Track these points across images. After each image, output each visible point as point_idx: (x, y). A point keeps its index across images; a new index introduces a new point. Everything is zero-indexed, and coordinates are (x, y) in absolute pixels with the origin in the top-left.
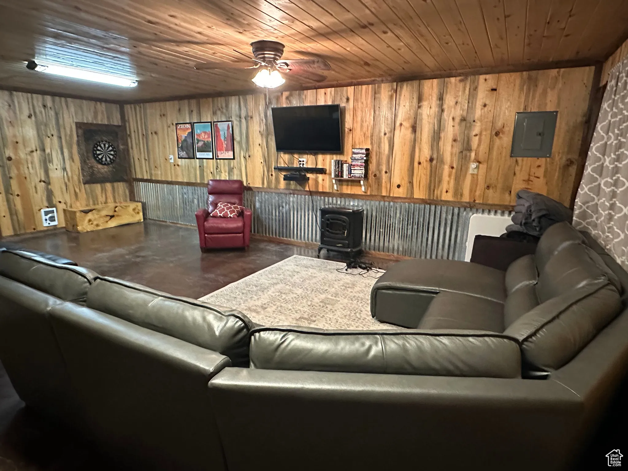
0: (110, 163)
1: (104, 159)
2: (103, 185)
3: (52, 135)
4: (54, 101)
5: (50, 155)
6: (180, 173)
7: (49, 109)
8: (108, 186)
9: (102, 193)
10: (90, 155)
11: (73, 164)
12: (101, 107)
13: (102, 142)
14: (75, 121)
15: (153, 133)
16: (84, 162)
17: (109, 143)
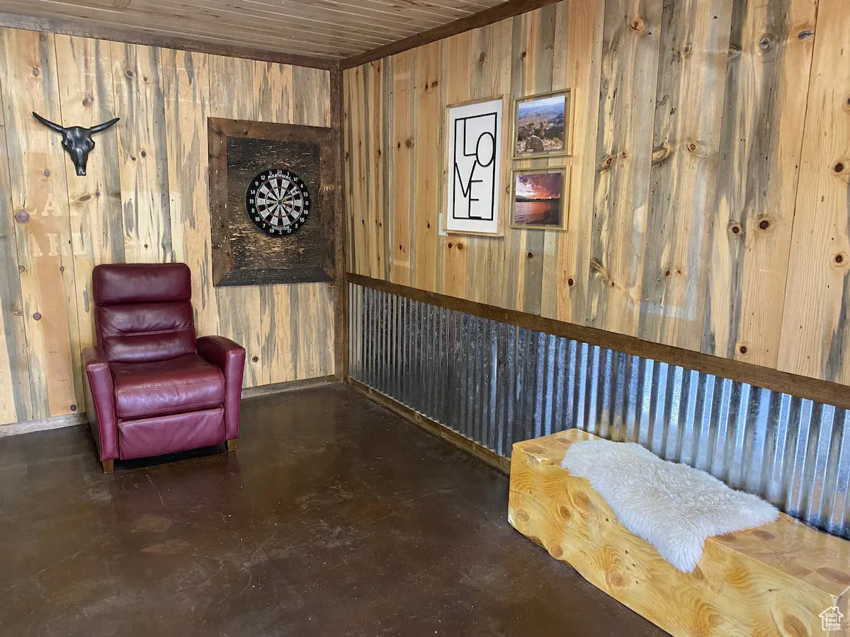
0: (289, 230)
1: (274, 221)
2: (267, 288)
3: (144, 154)
4: (155, 61)
5: (133, 208)
6: (462, 269)
7: (141, 79)
8: (281, 292)
9: (262, 312)
10: (240, 208)
11: (191, 232)
12: (282, 76)
13: (274, 172)
14: (208, 114)
15: (403, 145)
16: (219, 227)
17: (292, 176)
